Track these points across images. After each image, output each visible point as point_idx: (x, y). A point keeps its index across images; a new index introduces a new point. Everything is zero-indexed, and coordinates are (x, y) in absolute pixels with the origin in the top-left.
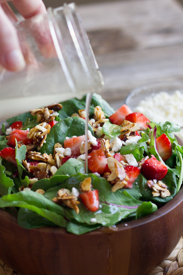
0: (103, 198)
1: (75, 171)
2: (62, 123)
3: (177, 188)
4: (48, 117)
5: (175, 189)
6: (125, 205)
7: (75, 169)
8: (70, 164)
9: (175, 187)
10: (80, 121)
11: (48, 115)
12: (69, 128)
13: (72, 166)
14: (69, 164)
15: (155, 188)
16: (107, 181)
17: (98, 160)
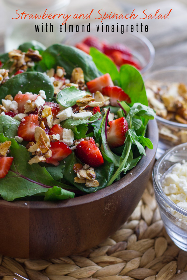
2: (23, 76)
3: (108, 181)
4: (21, 65)
5: (105, 181)
7: (3, 128)
11: (21, 63)
12: (29, 83)
13: (1, 124)
15: (79, 174)
16: (28, 151)
17: (29, 125)
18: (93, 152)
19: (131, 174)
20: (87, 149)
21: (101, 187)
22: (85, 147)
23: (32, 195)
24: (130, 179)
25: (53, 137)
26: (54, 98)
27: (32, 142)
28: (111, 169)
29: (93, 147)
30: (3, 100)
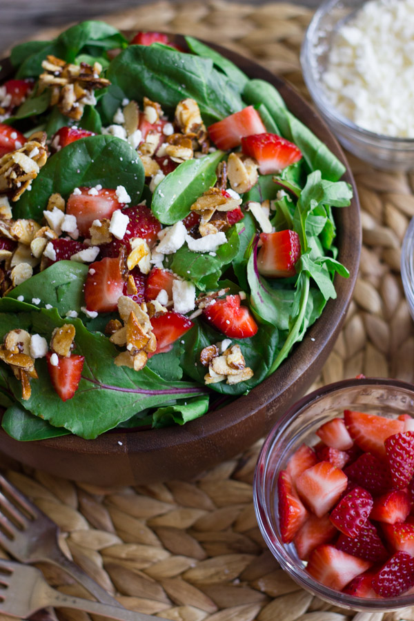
0: (94, 370)
1: (55, 295)
2: (78, 149)
3: (270, 366)
4: (69, 108)
5: (264, 369)
6: (141, 387)
7: (55, 291)
8: (47, 279)
9: (268, 364)
10: (119, 152)
11: (68, 104)
12: (93, 161)
13: (51, 285)
14: (46, 277)
15: (213, 370)
16: (110, 341)
17: (105, 288)
18: (235, 327)
19: (313, 340)
20: (223, 320)
21: (258, 381)
22: (220, 318)
23: (128, 418)
24: (312, 354)
25: (156, 308)
26: (147, 186)
27: (116, 320)
28: (274, 341)
29: (235, 316)
30: (46, 213)
